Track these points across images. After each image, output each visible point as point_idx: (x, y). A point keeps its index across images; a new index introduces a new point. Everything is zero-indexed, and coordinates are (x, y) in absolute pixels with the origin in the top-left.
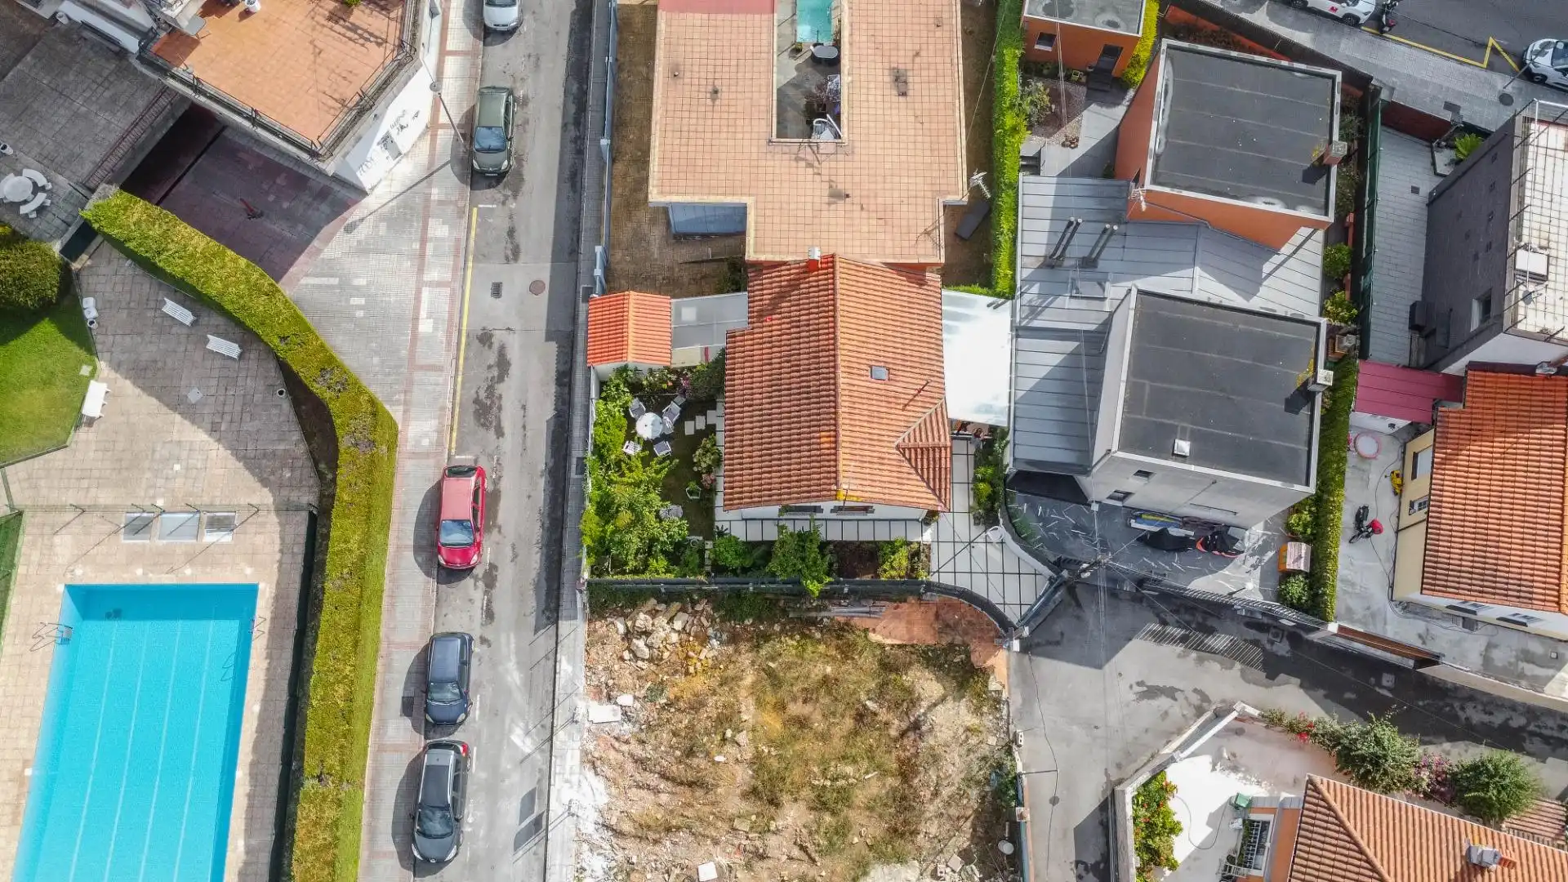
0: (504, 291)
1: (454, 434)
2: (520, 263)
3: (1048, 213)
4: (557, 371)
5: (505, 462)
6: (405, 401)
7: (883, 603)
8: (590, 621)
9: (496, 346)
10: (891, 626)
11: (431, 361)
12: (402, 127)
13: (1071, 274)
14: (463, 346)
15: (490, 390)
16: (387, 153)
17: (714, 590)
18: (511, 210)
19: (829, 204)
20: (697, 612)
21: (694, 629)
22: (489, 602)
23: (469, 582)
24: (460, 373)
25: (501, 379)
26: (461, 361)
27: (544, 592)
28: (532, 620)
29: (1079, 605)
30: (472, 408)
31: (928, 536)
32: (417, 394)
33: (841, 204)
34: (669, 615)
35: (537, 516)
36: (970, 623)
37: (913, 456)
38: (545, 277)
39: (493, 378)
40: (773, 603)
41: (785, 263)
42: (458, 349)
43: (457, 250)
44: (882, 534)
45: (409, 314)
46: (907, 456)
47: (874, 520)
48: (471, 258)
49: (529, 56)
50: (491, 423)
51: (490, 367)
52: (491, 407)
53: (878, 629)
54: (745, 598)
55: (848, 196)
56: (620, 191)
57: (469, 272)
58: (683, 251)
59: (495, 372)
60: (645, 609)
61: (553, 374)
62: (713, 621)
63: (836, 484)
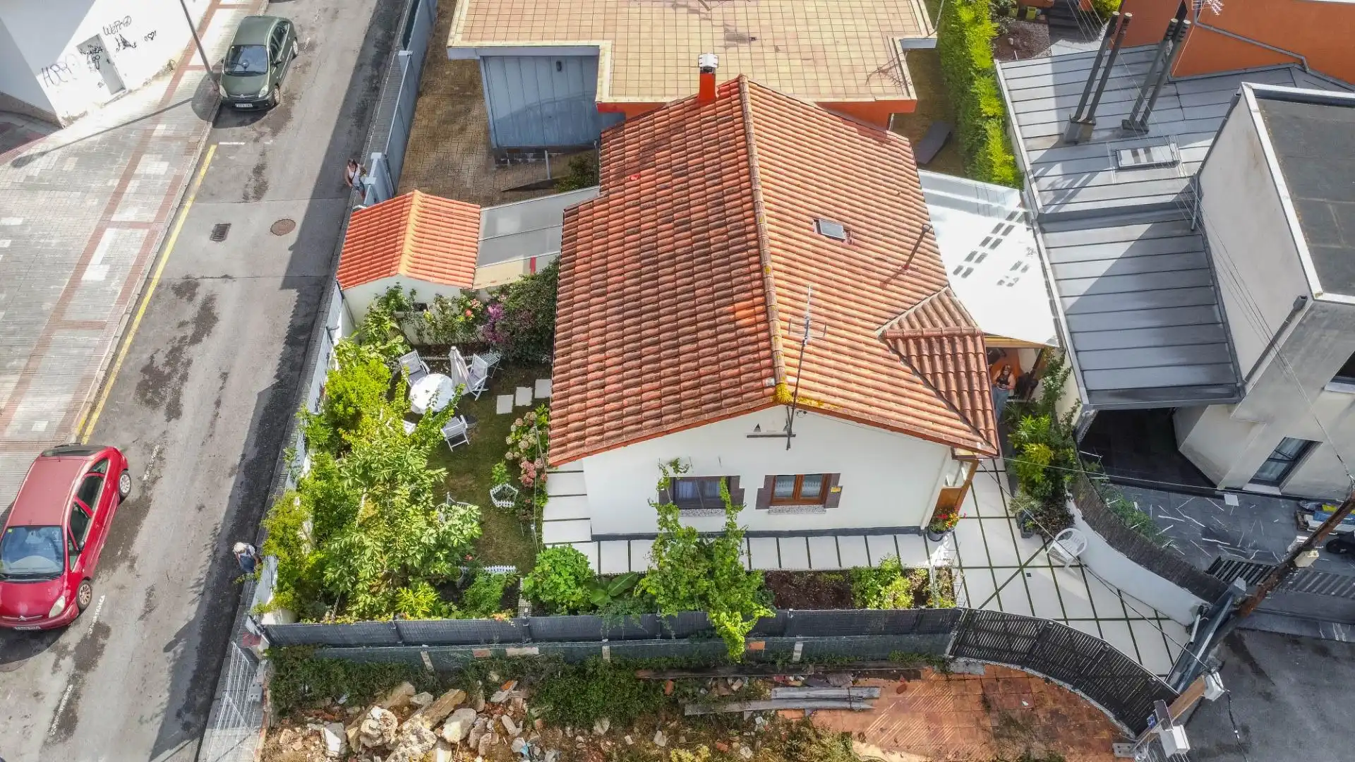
0: (231, 233)
1: (96, 416)
2: (264, 201)
3: (1050, 92)
4: (292, 326)
5: (172, 454)
6: (26, 369)
7: (872, 681)
8: (272, 730)
9: (199, 299)
10: (896, 726)
11: (90, 317)
12: (125, 44)
13: (1109, 147)
14: (147, 300)
15: (175, 354)
16: (98, 76)
17: (530, 659)
18: (264, 146)
19: (726, 47)
20: (495, 706)
21: (483, 739)
22: (76, 695)
23: (46, 658)
24: (132, 332)
25: (196, 339)
26: (138, 318)
27: (189, 675)
28: (151, 733)
29: (1259, 672)
30: (138, 378)
31: (940, 555)
32: (51, 359)
33: (744, 48)
34: (437, 714)
35: (208, 540)
36: (1054, 713)
37: (914, 352)
38: (298, 216)
39: (184, 338)
40: (651, 689)
41: (659, 106)
42: (138, 302)
43: (173, 187)
44: (853, 556)
45: (75, 257)
46: (902, 350)
47: (836, 533)
48: (192, 197)
49: (326, 10)
50: (163, 399)
51: (182, 324)
52: (169, 377)
53: (871, 731)
54: (593, 676)
55: (754, 39)
56: (424, 122)
57: (184, 214)
58: (509, 178)
59: (190, 331)
60: (390, 703)
61: (284, 330)
62: (525, 722)
63: (773, 375)
